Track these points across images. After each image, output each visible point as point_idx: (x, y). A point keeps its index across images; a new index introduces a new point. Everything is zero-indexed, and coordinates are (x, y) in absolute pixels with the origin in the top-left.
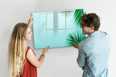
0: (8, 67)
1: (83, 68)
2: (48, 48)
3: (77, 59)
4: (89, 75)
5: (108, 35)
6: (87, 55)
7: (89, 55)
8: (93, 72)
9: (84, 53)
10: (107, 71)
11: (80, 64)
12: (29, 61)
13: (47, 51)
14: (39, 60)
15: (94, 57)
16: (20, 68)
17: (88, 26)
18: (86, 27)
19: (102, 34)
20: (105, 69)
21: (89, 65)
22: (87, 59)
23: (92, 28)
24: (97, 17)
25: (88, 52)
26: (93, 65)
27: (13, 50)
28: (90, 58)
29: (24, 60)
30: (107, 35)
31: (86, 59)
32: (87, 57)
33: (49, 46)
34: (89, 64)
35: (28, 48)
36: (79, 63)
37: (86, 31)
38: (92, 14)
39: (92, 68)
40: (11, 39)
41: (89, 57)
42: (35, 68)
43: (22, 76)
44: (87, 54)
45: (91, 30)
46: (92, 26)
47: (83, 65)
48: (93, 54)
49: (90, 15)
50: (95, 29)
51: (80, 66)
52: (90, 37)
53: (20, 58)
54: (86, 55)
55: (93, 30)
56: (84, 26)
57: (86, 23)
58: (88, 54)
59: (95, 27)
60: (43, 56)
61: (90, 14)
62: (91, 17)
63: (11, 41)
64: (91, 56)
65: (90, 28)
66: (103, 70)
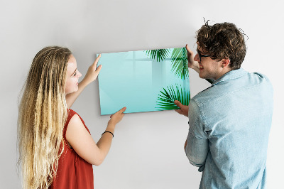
0: (19, 163)
1: (202, 168)
2: (123, 112)
3: (186, 144)
4: (216, 185)
5: (267, 80)
6: (211, 134)
7: (217, 132)
8: (227, 178)
9: (204, 129)
10: (264, 175)
11: (193, 157)
12: (72, 148)
13: (119, 121)
14: (98, 144)
15: (230, 137)
16: (49, 166)
17: (215, 57)
18: (209, 58)
19: (250, 78)
20: (259, 171)
21: (217, 158)
22: (211, 144)
23: (225, 63)
24: (237, 32)
25: (212, 124)
26: (226, 158)
27: (29, 120)
28: (219, 141)
29: (59, 144)
30: (264, 80)
31: (210, 142)
32: (212, 139)
33: (125, 109)
34: (215, 156)
35: (71, 114)
36: (191, 155)
37: (208, 71)
38: (225, 25)
39: (226, 168)
40: (26, 89)
41: (216, 139)
42: (90, 165)
43: (55, 185)
44: (211, 131)
45: (223, 67)
46: (224, 57)
47: (200, 160)
48: (227, 131)
49: (219, 28)
50: (231, 66)
51: (192, 163)
52: (220, 86)
53: (48, 140)
54: (208, 132)
55: (226, 68)
56: (203, 56)
57: (208, 48)
58: (213, 129)
59: (231, 58)
60: (108, 133)
61: (219, 25)
62: (221, 33)
63: (25, 94)
64: (221, 136)
65: (220, 63)
66: (252, 171)
